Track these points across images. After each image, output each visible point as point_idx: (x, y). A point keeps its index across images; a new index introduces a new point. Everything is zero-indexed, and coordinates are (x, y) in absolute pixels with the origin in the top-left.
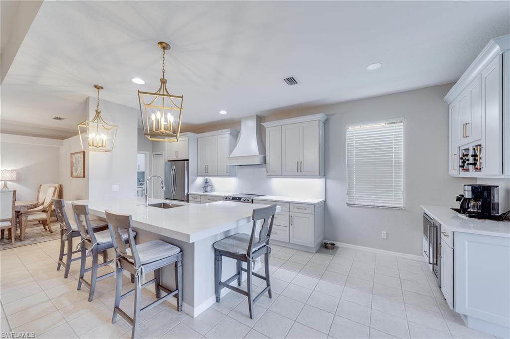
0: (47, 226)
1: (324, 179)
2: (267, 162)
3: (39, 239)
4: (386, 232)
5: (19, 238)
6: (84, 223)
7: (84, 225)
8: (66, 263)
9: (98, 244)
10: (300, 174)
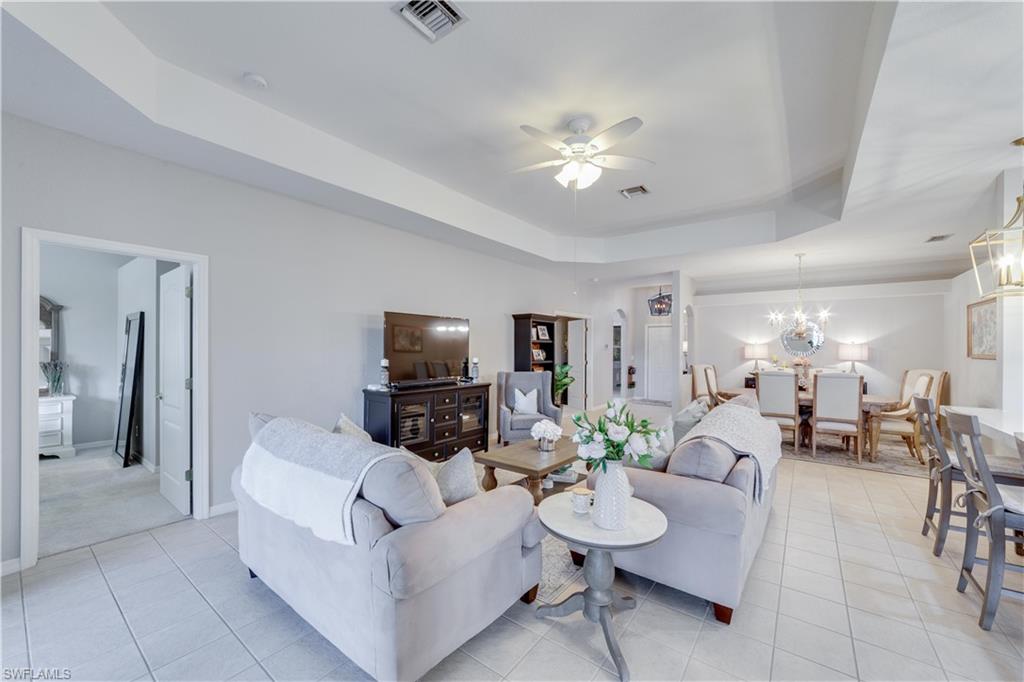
0: (914, 450)
3: (899, 468)
5: (868, 457)
6: (970, 453)
7: (969, 459)
8: (937, 526)
9: (1006, 511)
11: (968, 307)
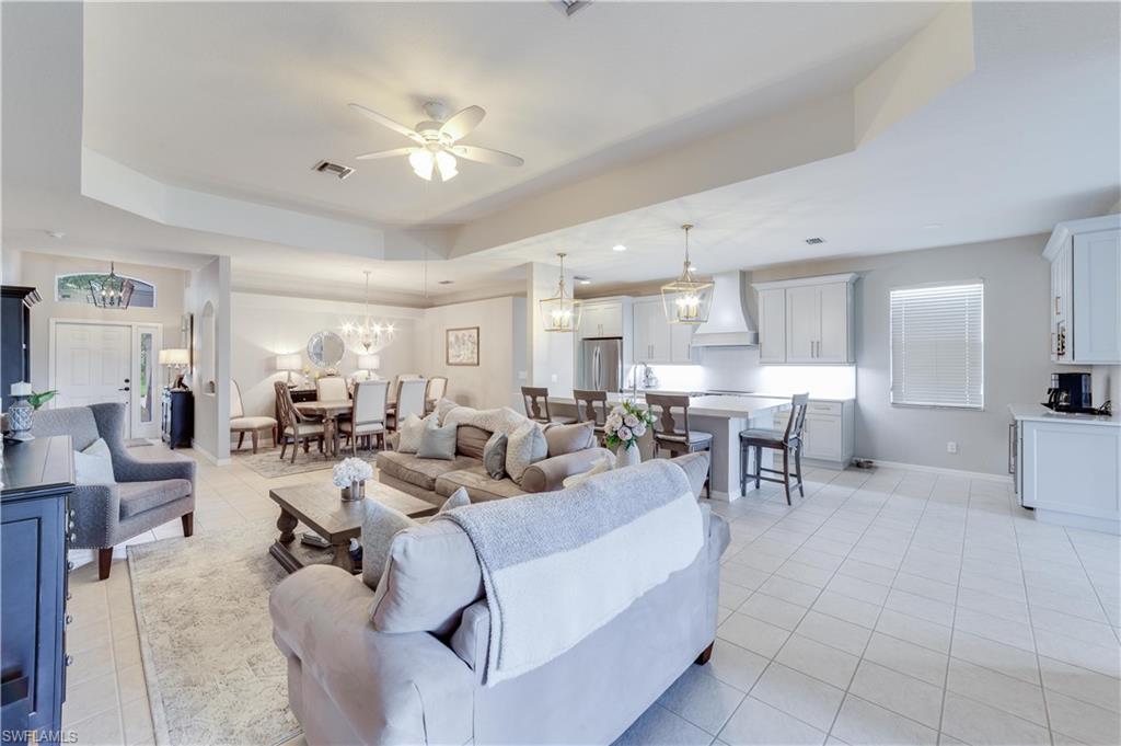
1: (854, 368)
2: (760, 341)
4: (954, 444)
10: (816, 360)
11: (448, 331)
